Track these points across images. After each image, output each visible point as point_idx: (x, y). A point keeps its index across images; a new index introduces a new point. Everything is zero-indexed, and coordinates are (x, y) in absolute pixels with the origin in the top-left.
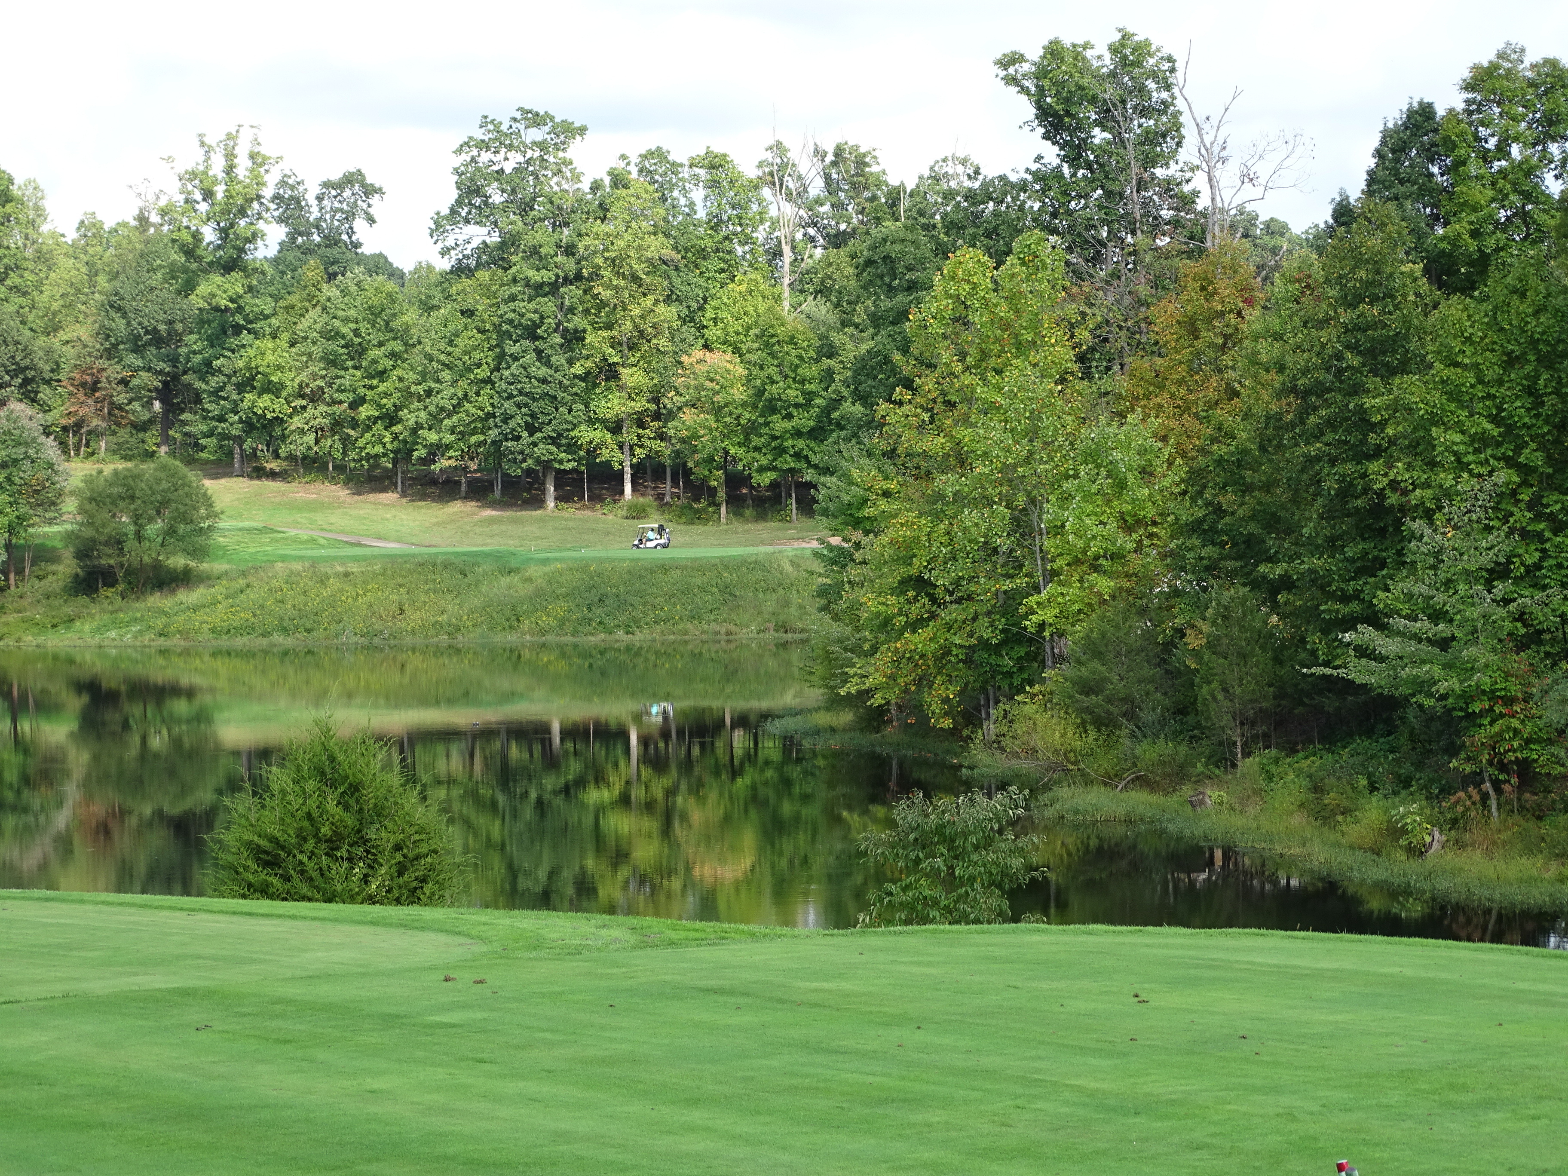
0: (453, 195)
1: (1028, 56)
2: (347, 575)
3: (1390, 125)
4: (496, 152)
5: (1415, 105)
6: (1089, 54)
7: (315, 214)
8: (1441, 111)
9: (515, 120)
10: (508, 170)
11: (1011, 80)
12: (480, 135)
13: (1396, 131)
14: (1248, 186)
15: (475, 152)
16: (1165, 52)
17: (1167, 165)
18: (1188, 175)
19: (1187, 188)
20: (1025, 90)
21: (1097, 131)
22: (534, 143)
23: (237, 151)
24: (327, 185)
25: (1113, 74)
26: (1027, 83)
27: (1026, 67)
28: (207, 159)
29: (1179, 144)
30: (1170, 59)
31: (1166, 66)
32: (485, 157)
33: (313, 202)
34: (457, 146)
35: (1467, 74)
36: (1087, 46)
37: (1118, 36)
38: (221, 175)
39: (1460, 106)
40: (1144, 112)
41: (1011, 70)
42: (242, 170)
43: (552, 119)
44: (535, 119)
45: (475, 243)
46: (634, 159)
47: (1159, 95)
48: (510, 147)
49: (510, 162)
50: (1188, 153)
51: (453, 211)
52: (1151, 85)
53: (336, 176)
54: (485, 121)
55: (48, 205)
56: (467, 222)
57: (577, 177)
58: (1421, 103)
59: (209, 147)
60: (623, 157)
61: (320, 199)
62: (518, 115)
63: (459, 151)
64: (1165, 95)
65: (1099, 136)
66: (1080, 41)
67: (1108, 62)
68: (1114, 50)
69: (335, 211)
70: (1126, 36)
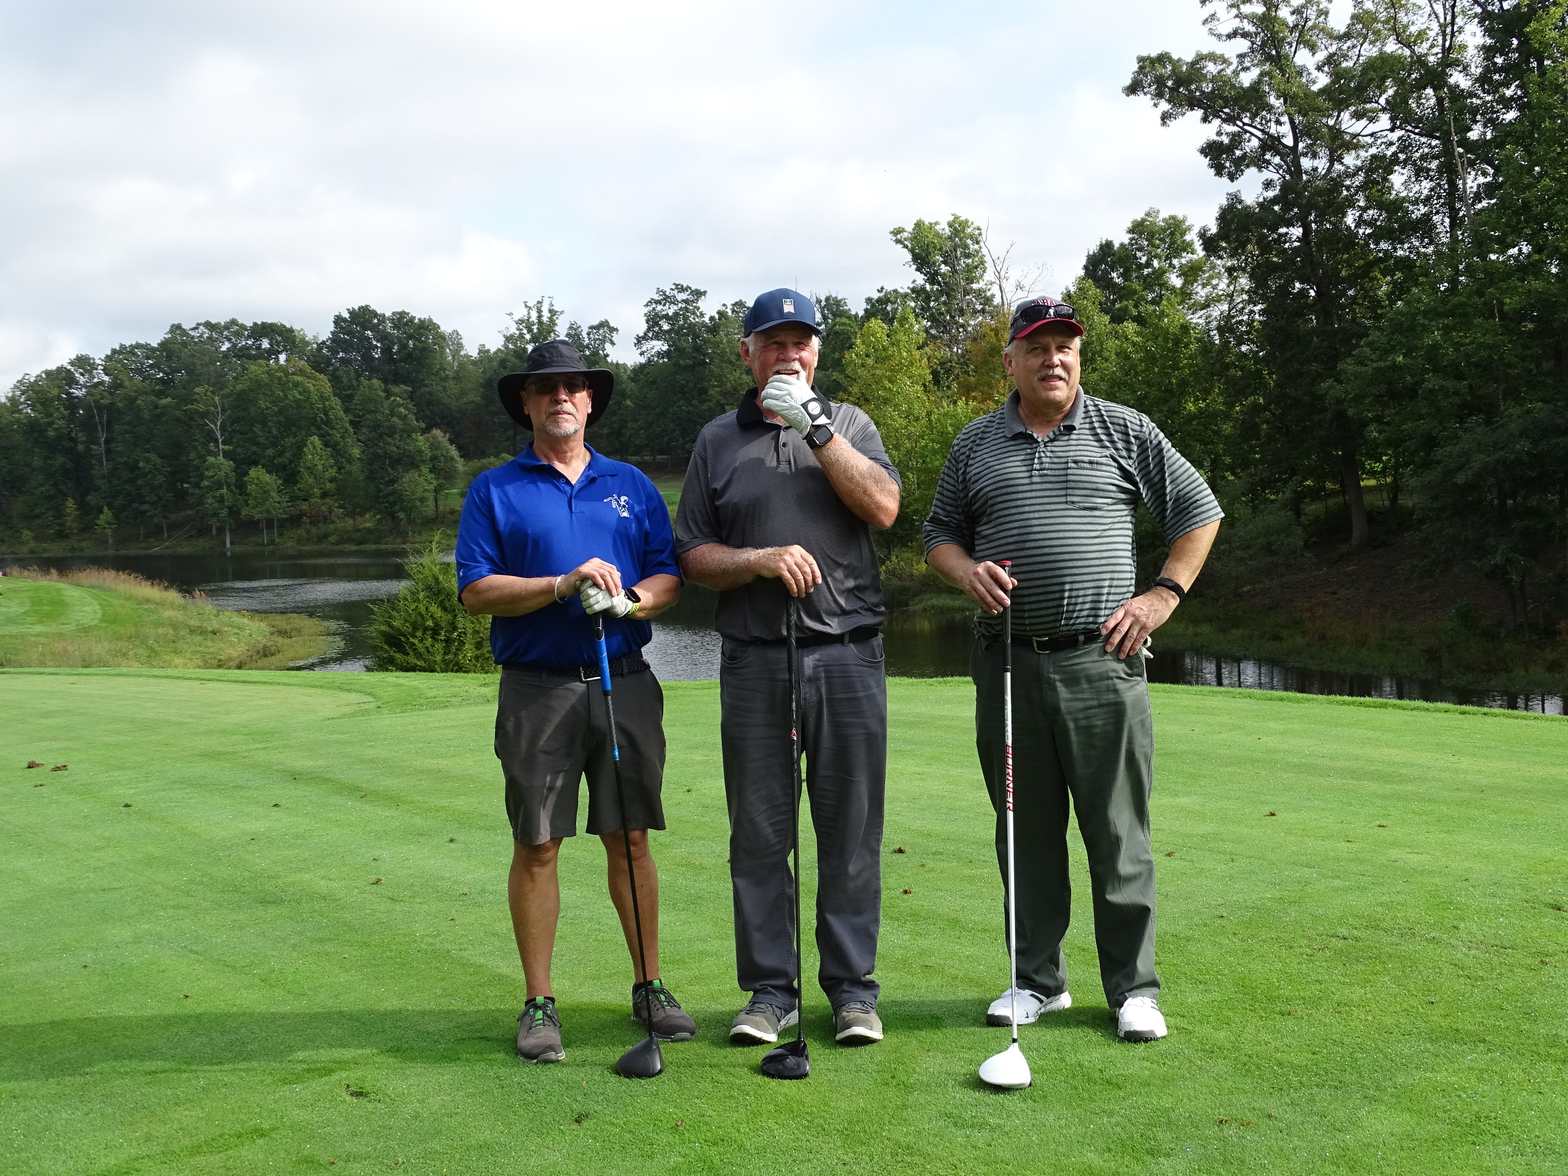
0: (645, 327)
1: (906, 229)
3: (1091, 253)
4: (664, 305)
5: (1104, 242)
6: (937, 227)
7: (587, 341)
8: (1117, 245)
9: (672, 289)
10: (670, 314)
11: (898, 241)
12: (657, 297)
13: (1094, 254)
14: (1019, 291)
15: (654, 306)
16: (976, 225)
17: (978, 282)
18: (989, 287)
19: (989, 294)
20: (906, 247)
21: (943, 266)
22: (683, 301)
23: (542, 309)
24: (591, 328)
25: (950, 238)
26: (906, 243)
27: (906, 235)
28: (529, 313)
29: (984, 271)
30: (979, 229)
31: (977, 232)
32: (659, 308)
33: (585, 336)
34: (645, 303)
35: (1130, 225)
36: (936, 223)
37: (952, 218)
38: (536, 321)
39: (1126, 241)
40: (968, 256)
41: (899, 237)
42: (545, 319)
43: (690, 288)
44: (681, 289)
45: (656, 349)
46: (729, 307)
47: (973, 247)
48: (671, 303)
49: (671, 310)
50: (989, 276)
51: (645, 334)
52: (969, 242)
53: (596, 323)
54: (658, 291)
56: (652, 339)
57: (702, 315)
58: (1107, 241)
59: (530, 308)
60: (724, 305)
61: (589, 334)
62: (674, 287)
63: (647, 305)
64: (976, 247)
65: (944, 269)
66: (933, 221)
67: (947, 231)
68: (950, 225)
69: (596, 340)
70: (956, 218)
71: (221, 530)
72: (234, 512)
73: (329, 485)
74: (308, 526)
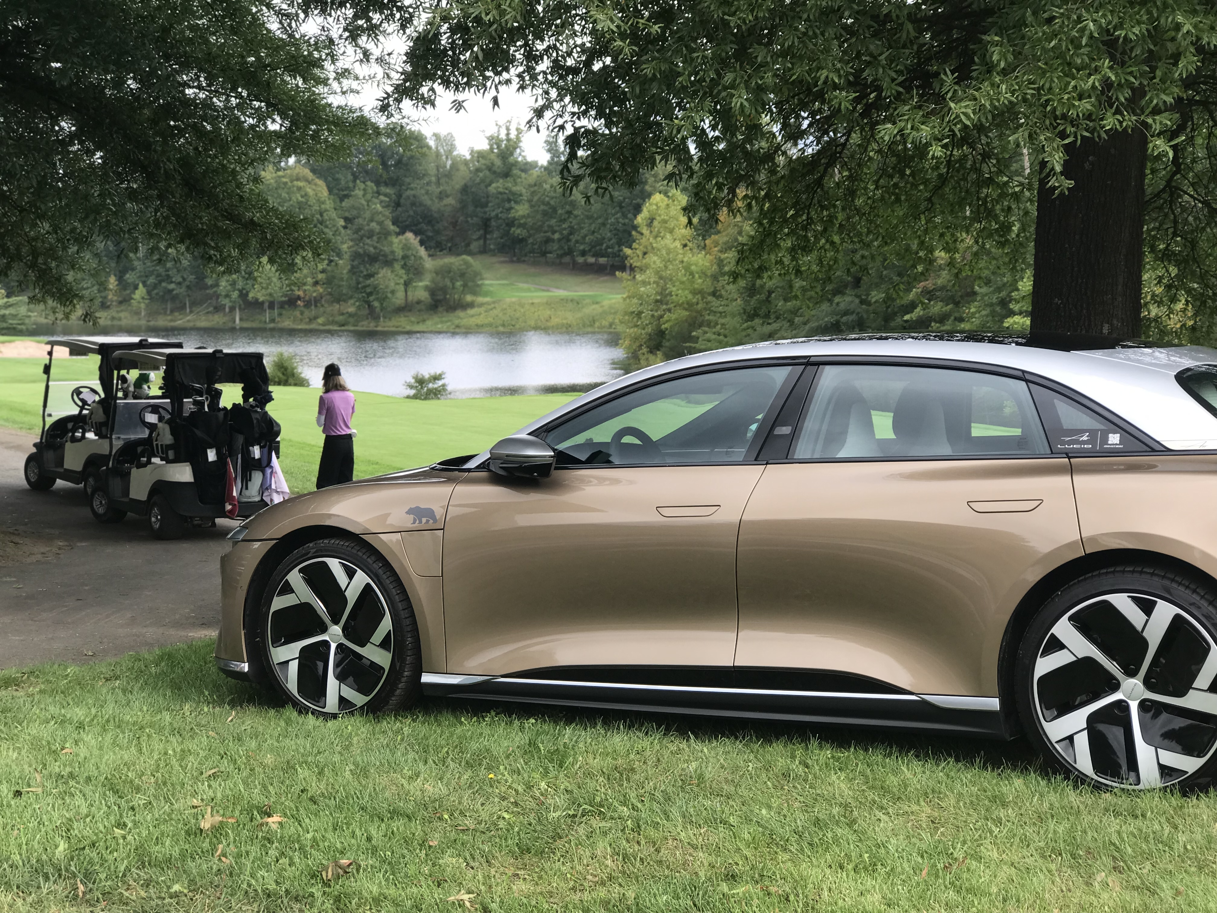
2: (533, 304)
23: (511, 127)
28: (499, 131)
38: (504, 138)
55: (457, 143)
59: (500, 127)
71: (232, 309)
72: (243, 295)
73: (320, 276)
74: (302, 309)
